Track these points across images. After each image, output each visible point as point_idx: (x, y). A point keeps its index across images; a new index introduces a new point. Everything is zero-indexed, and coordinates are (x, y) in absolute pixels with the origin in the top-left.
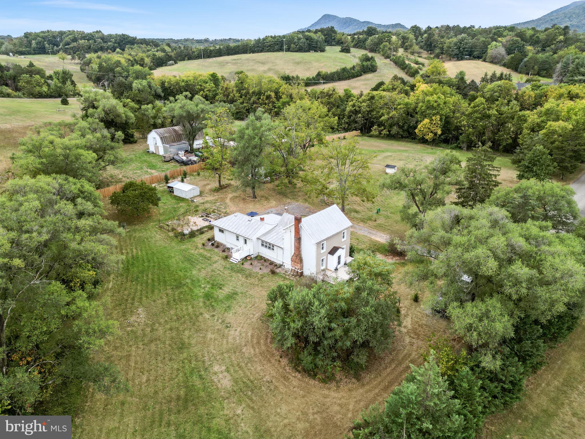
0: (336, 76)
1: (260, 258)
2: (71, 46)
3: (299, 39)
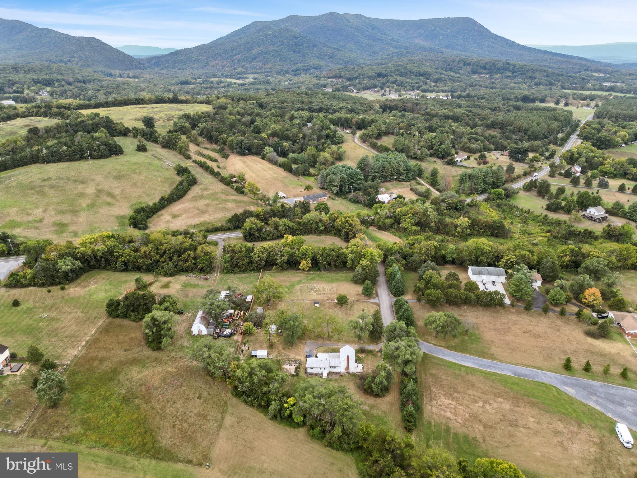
0: (175, 196)
1: (331, 372)
3: (98, 146)
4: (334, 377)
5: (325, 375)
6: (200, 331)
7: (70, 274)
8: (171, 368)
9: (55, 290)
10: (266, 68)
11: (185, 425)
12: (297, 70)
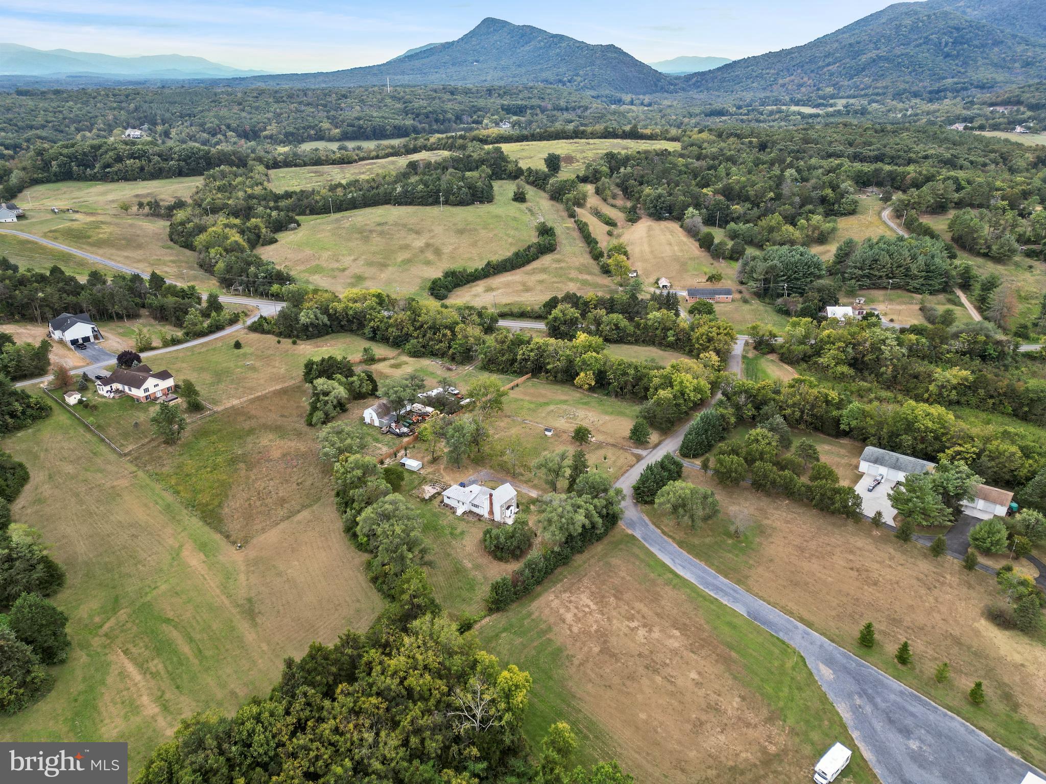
0: (508, 264)
1: (471, 512)
2: (115, 169)
3: (460, 188)
4: (471, 519)
5: (459, 512)
6: (372, 420)
7: (311, 329)
8: (302, 447)
9: (287, 343)
10: (876, 88)
11: (258, 503)
12: (938, 91)
